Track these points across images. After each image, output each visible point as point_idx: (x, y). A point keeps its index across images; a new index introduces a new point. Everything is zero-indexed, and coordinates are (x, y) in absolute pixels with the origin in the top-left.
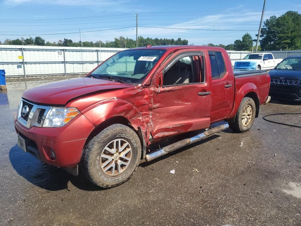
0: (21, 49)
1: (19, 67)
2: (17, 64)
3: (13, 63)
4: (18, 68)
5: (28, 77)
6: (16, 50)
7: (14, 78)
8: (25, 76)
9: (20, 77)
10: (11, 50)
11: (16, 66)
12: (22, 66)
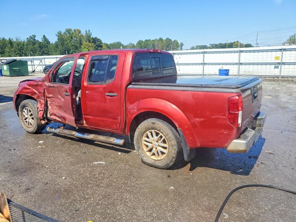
0: (282, 49)
1: (276, 67)
2: (275, 65)
3: (270, 64)
4: (275, 69)
5: (283, 78)
6: (276, 51)
7: (269, 77)
8: (280, 77)
9: (275, 77)
10: (271, 52)
11: (273, 66)
12: (280, 66)
